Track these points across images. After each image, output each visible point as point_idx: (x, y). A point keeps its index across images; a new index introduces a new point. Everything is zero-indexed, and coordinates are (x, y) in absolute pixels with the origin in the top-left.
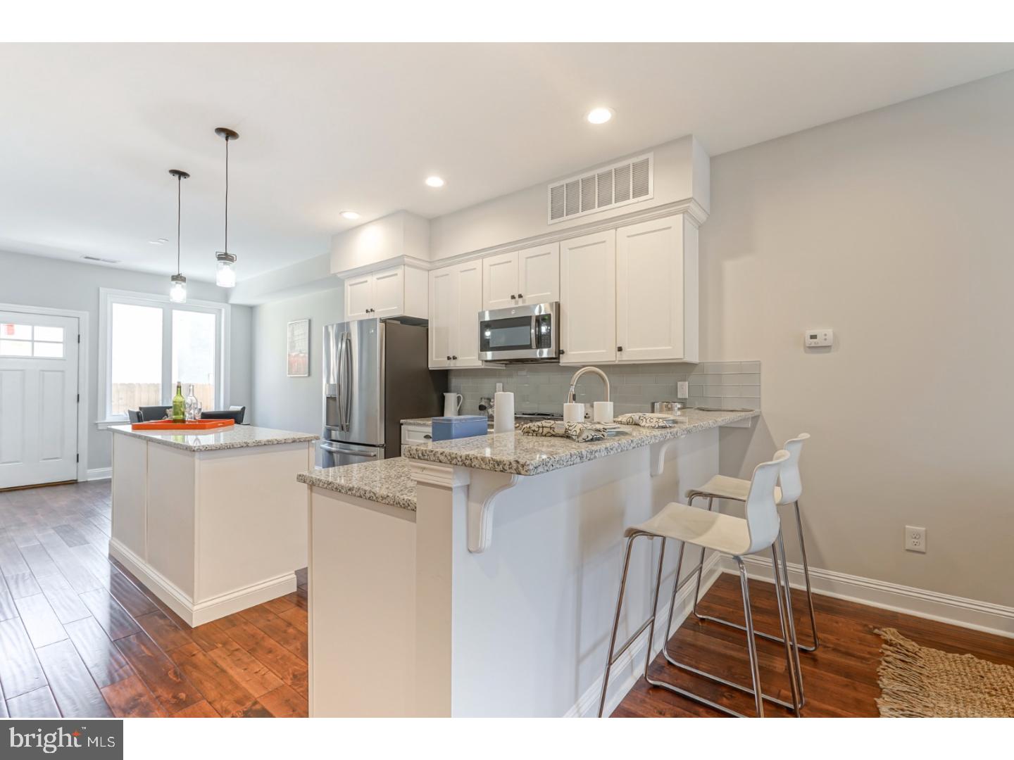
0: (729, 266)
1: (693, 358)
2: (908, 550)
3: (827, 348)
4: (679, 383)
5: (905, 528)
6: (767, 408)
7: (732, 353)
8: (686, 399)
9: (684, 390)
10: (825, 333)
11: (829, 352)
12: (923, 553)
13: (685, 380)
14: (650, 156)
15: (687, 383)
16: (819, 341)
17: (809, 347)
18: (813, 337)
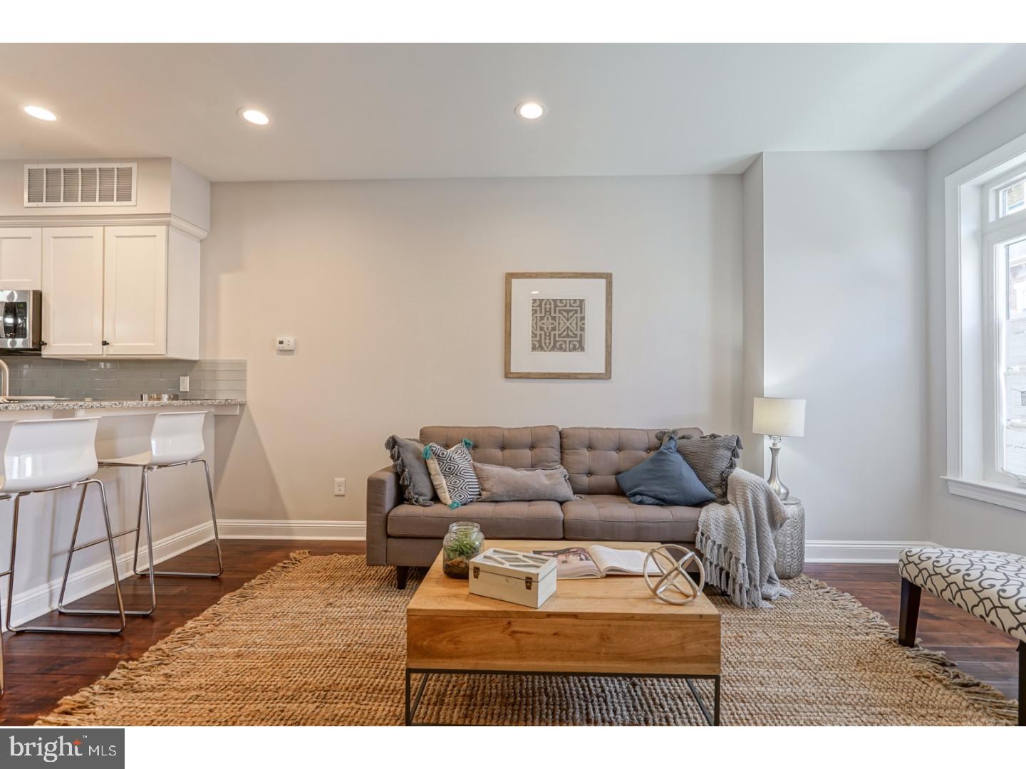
0: (226, 279)
1: (195, 356)
2: (336, 496)
3: (290, 351)
4: (181, 378)
5: (334, 481)
6: (251, 397)
7: (225, 353)
8: (187, 392)
9: (185, 384)
10: (289, 340)
11: (292, 354)
12: (343, 496)
13: (186, 376)
14: (134, 166)
15: (188, 377)
16: (284, 346)
17: (280, 350)
18: (281, 343)
